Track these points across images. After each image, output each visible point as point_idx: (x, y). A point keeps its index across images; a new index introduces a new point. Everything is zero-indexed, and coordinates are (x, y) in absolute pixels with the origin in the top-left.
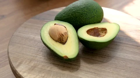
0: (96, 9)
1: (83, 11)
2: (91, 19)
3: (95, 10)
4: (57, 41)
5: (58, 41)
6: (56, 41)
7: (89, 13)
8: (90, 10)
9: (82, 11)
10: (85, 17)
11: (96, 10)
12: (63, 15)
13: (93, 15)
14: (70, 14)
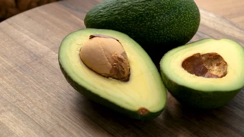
0: (180, 7)
1: (147, 7)
2: (163, 29)
3: (175, 8)
4: (108, 77)
5: (111, 77)
6: (106, 76)
7: (160, 15)
8: (162, 8)
9: (143, 8)
10: (149, 23)
11: (179, 11)
12: (100, 12)
13: (170, 20)
14: (117, 12)
